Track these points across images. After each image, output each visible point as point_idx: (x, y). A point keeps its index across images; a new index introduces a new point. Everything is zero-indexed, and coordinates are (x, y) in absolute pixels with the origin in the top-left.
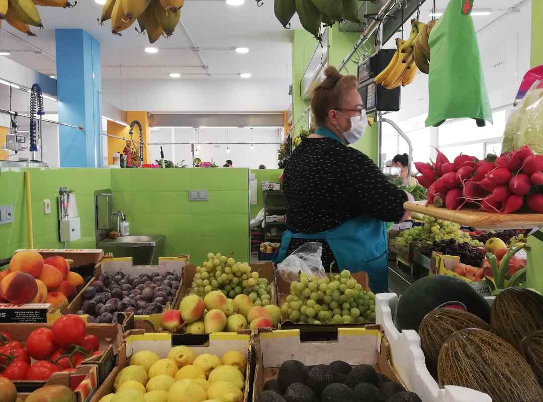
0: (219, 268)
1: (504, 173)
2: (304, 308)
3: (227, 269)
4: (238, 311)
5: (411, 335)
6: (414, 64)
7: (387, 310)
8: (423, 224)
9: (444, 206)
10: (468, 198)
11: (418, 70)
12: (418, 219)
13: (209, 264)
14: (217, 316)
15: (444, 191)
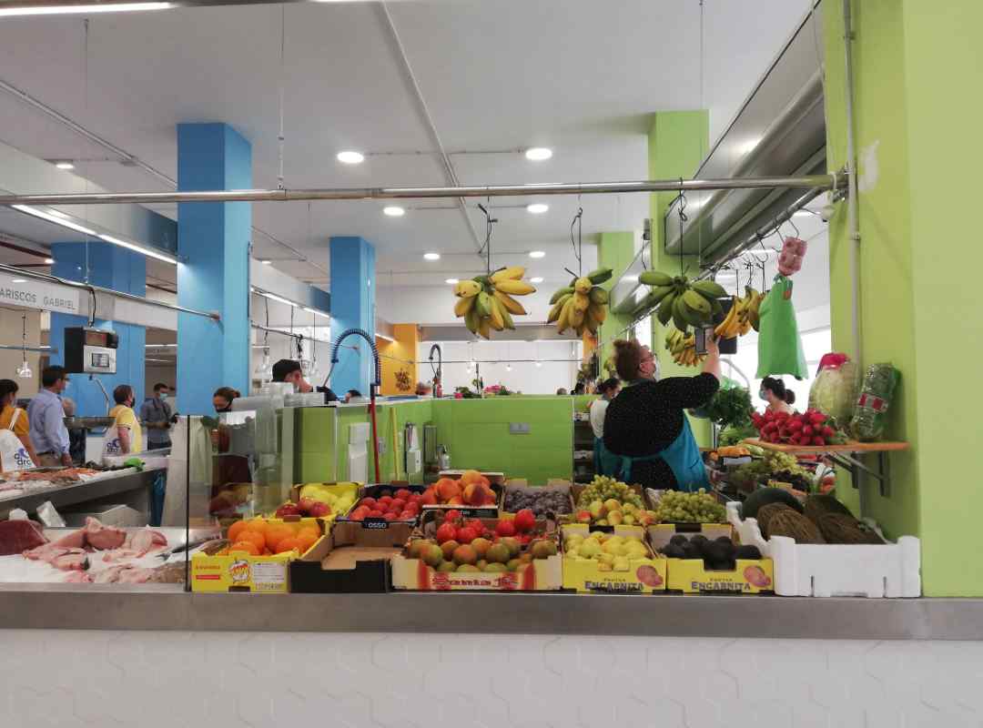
0: (605, 486)
1: (799, 423)
2: (673, 513)
3: (612, 487)
4: (628, 513)
5: (752, 521)
6: (748, 323)
7: (735, 511)
8: (761, 459)
9: (769, 441)
10: (783, 437)
11: (752, 328)
12: (756, 454)
13: (597, 482)
14: (617, 515)
15: (770, 431)
